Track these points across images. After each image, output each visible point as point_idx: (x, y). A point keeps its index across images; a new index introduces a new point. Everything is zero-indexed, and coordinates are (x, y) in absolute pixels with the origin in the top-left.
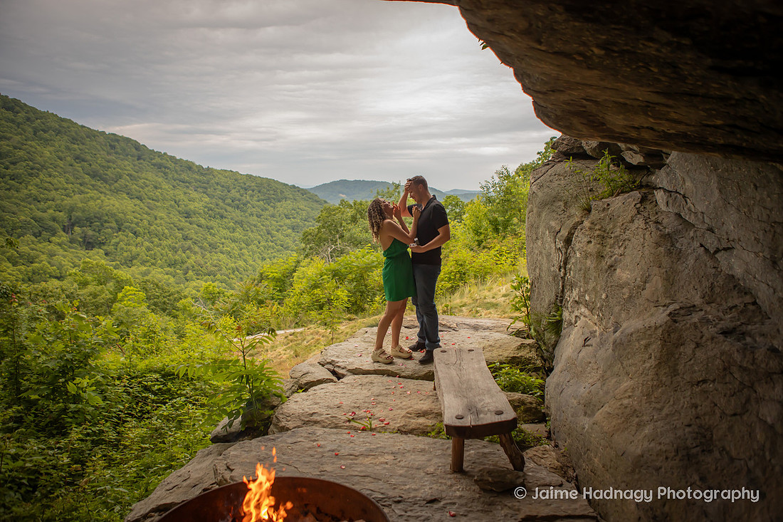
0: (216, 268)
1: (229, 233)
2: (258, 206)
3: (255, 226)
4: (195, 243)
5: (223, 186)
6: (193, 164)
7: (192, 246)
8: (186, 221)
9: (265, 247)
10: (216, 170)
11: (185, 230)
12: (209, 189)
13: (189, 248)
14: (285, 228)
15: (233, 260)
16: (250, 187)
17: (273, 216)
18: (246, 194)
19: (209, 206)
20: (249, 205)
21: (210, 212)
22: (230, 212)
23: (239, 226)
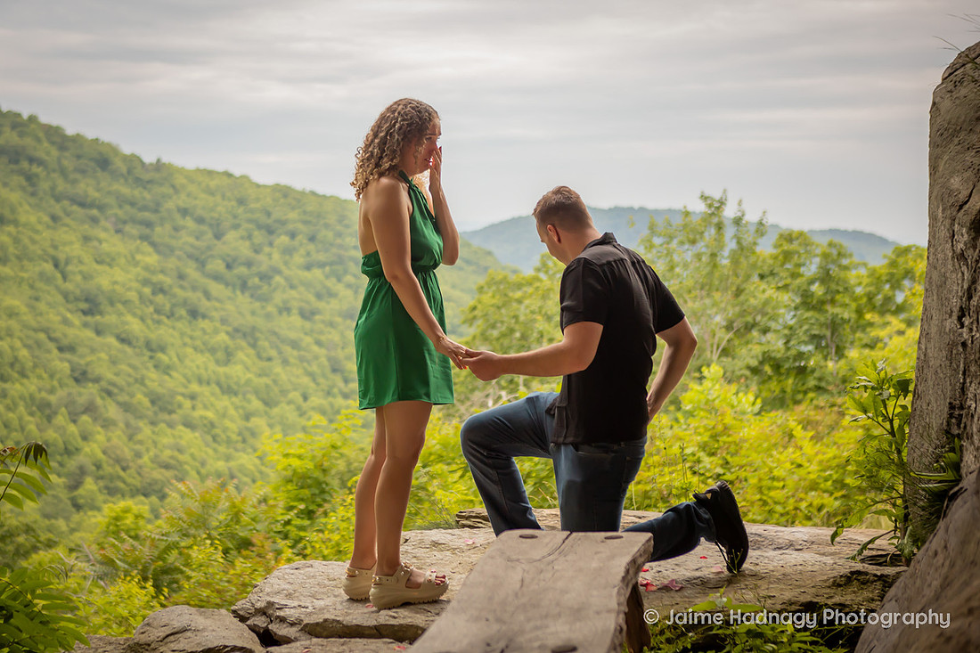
0: (169, 474)
1: (212, 366)
2: (308, 285)
3: (295, 345)
4: (109, 394)
5: (200, 220)
6: (115, 150)
7: (99, 401)
8: (85, 325)
10: (181, 171)
11: (81, 350)
12: (158, 229)
13: (90, 409)
15: (222, 449)
16: (283, 223)
18: (271, 244)
19: (155, 279)
20: (278, 279)
21: (160, 298)
22: (218, 300)
23: (244, 344)
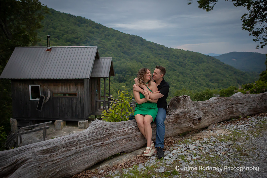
1: (176, 77)
2: (191, 65)
3: (188, 74)
5: (176, 56)
6: (164, 46)
9: (192, 84)
10: (173, 49)
12: (170, 58)
14: (202, 76)
16: (188, 56)
17: (197, 70)
18: (186, 60)
19: (169, 65)
20: (187, 65)
21: (169, 68)
22: (178, 68)
23: (181, 74)
